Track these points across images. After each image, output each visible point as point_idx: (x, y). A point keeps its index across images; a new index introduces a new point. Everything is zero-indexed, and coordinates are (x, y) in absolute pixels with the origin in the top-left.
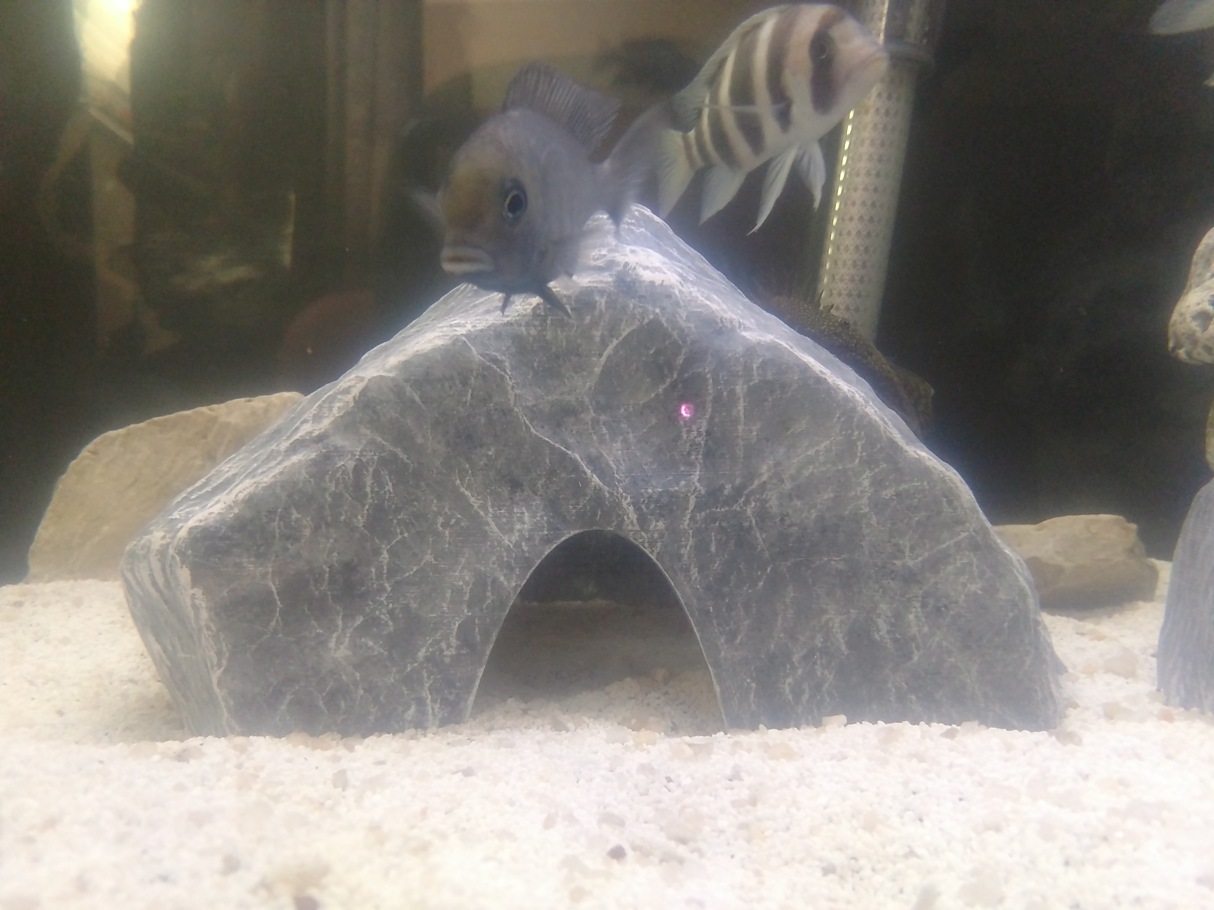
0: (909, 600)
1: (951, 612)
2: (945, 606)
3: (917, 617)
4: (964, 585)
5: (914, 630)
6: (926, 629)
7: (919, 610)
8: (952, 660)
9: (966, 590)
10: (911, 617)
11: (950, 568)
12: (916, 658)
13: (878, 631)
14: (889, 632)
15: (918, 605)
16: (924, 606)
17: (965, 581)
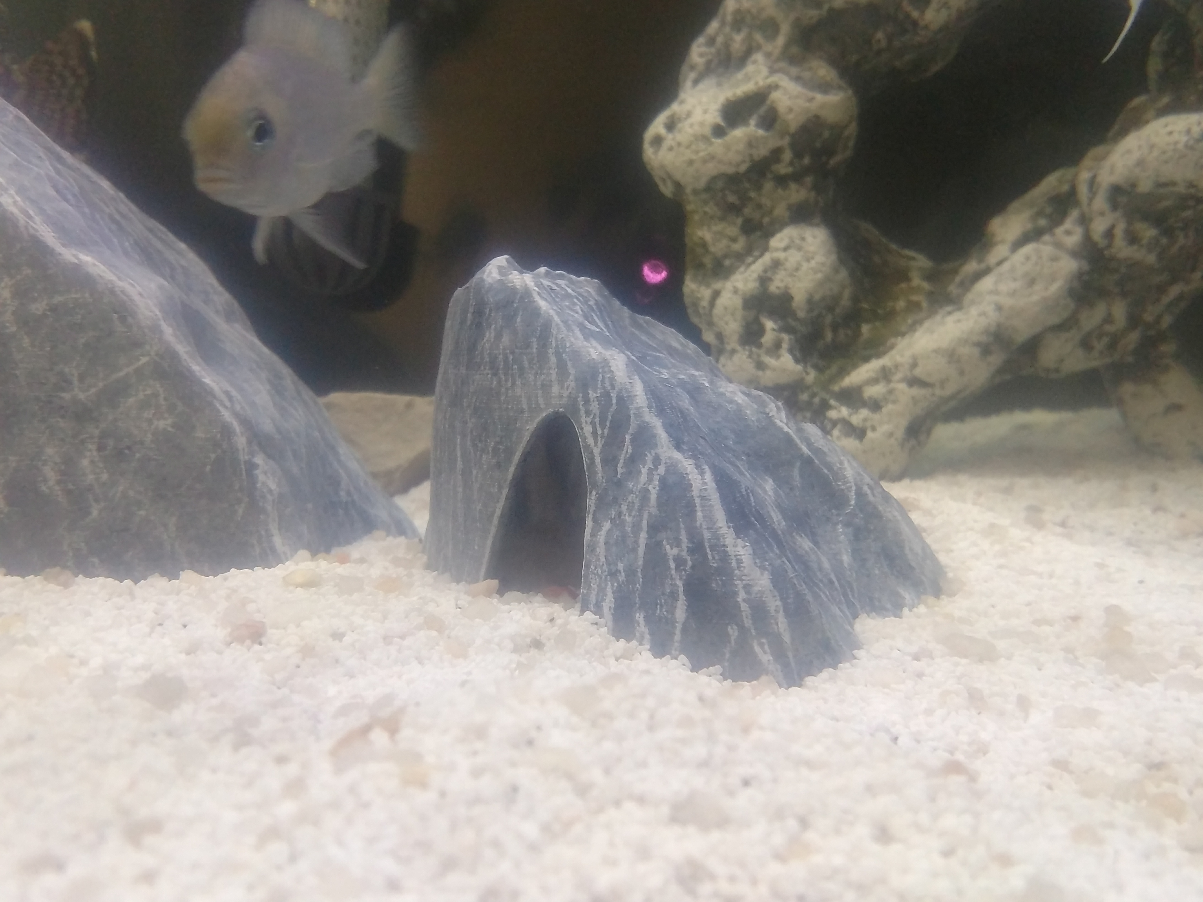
0: (83, 442)
1: (138, 455)
2: (129, 448)
3: (92, 462)
4: (150, 421)
5: (90, 478)
6: (105, 477)
7: (95, 453)
8: (142, 513)
9: (153, 427)
10: (85, 462)
11: (131, 400)
12: (95, 513)
13: (45, 481)
14: (59, 482)
15: (93, 447)
16: (101, 448)
17: (151, 416)
